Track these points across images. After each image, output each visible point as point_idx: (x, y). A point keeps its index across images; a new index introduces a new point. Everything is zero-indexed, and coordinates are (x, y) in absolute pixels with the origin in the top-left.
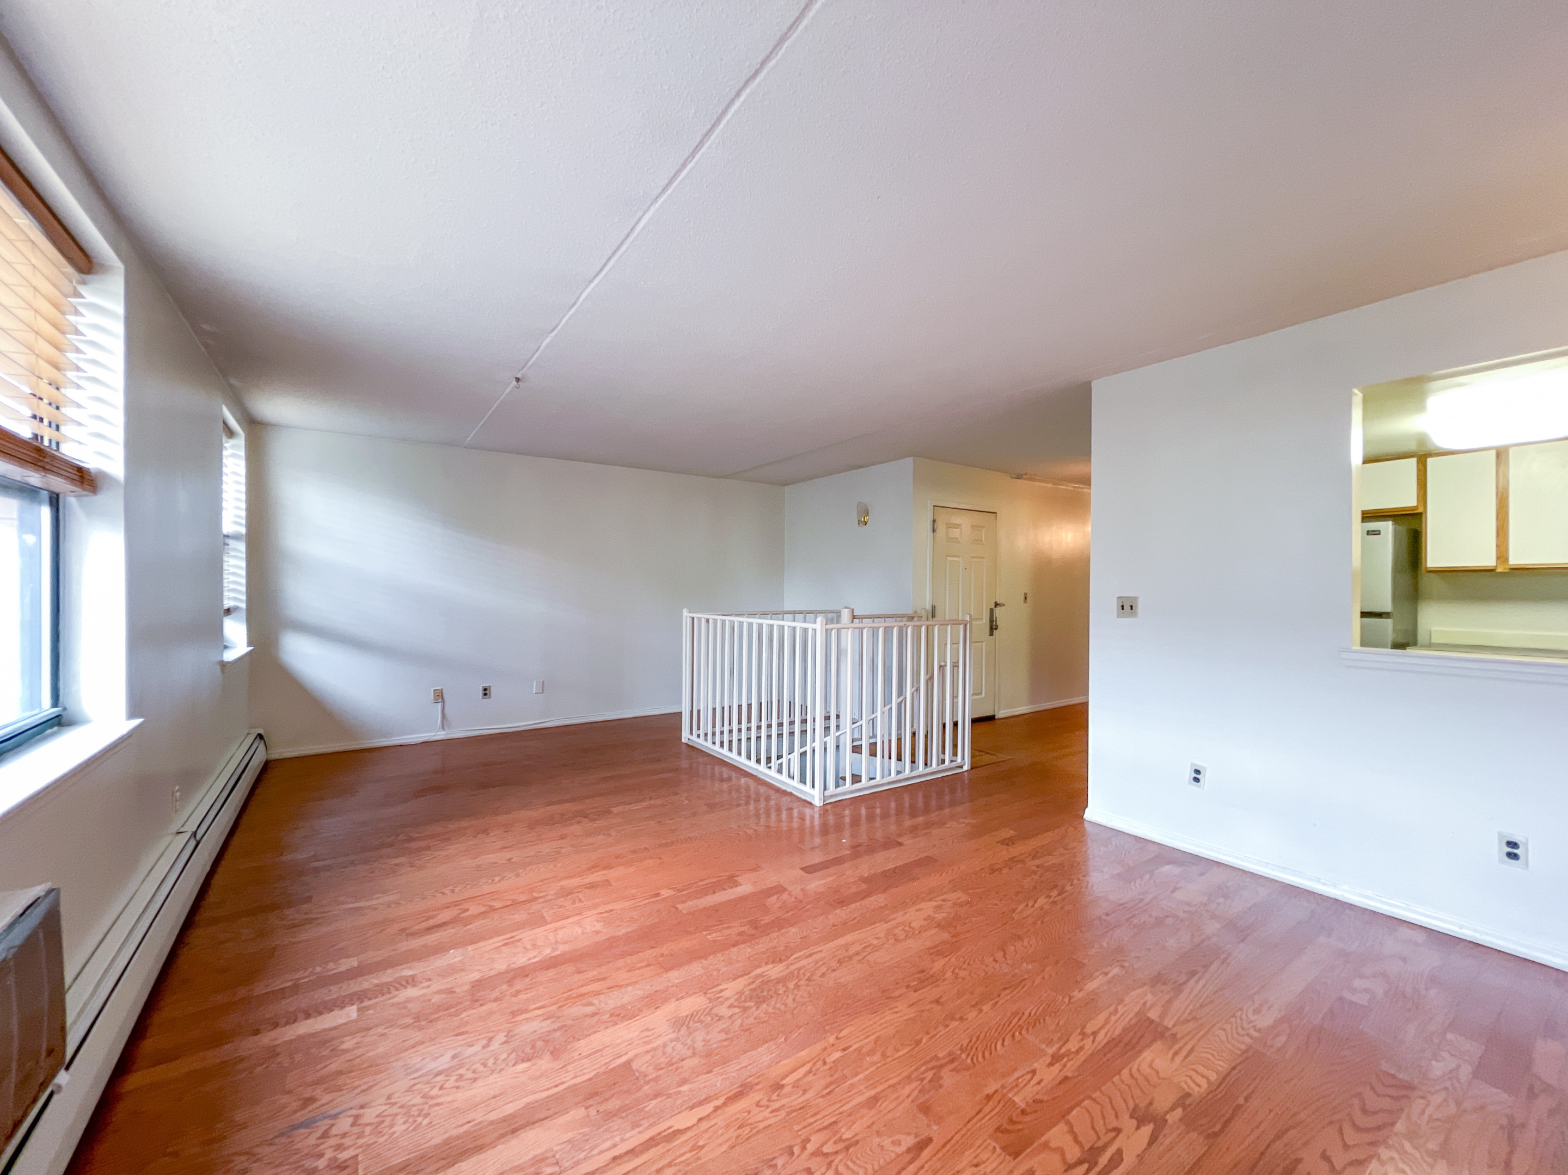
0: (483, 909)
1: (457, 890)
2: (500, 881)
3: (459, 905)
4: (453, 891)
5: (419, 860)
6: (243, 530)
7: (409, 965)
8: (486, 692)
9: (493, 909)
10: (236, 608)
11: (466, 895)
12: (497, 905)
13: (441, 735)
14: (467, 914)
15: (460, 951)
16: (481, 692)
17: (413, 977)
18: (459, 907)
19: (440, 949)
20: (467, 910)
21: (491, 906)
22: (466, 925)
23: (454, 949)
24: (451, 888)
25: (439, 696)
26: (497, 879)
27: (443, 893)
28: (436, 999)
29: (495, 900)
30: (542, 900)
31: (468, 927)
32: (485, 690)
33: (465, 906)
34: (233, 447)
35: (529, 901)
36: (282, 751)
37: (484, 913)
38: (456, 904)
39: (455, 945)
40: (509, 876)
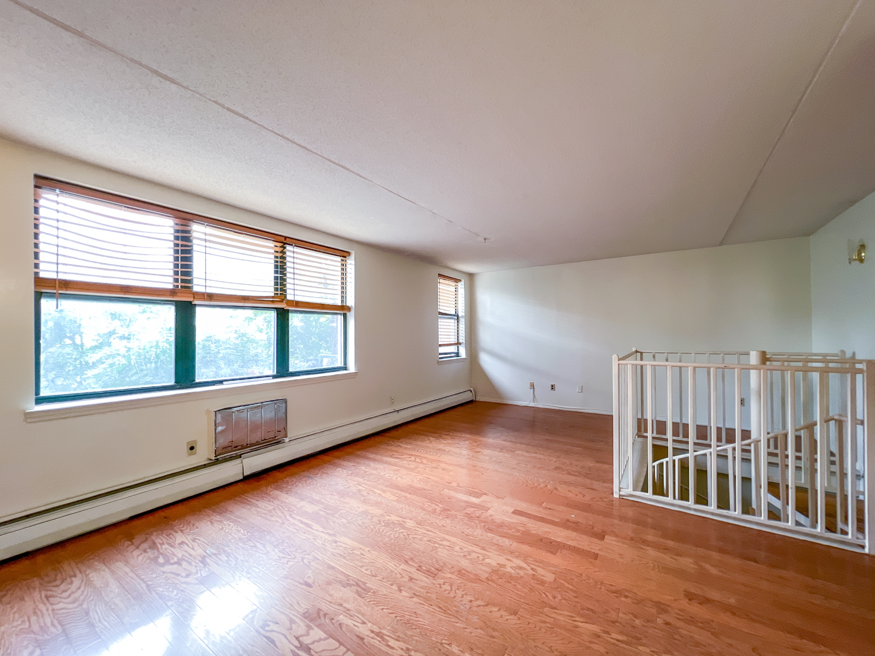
6: (464, 314)
8: (553, 387)
10: (462, 343)
13: (532, 404)
16: (550, 387)
25: (532, 386)
32: (552, 386)
34: (461, 285)
36: (480, 398)
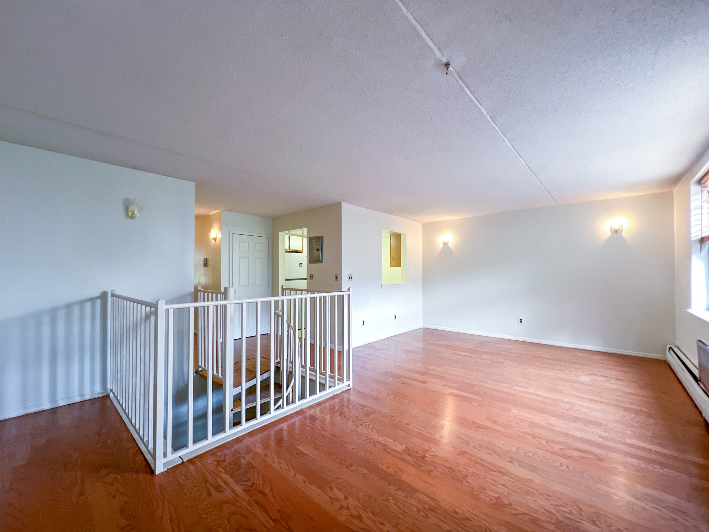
0: (553, 445)
1: (558, 464)
2: (531, 452)
3: (563, 454)
4: (561, 465)
5: (571, 513)
7: (600, 443)
9: (547, 442)
11: (555, 457)
12: (543, 442)
14: (562, 447)
15: (575, 435)
17: (600, 437)
18: (563, 453)
19: (583, 441)
20: (561, 449)
21: (547, 443)
22: (566, 442)
23: (578, 437)
24: (561, 468)
26: (531, 455)
27: (568, 467)
28: (593, 426)
29: (543, 445)
30: (521, 430)
31: (566, 441)
33: (560, 452)
35: (528, 434)
37: (552, 442)
38: (564, 456)
39: (576, 438)
40: (523, 452)
